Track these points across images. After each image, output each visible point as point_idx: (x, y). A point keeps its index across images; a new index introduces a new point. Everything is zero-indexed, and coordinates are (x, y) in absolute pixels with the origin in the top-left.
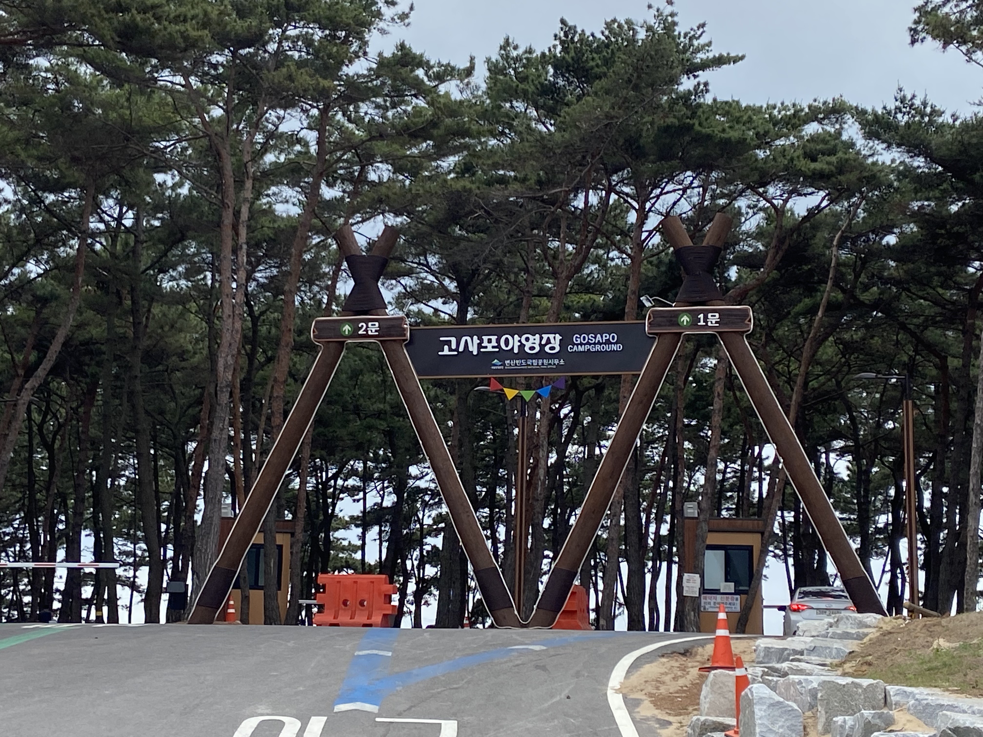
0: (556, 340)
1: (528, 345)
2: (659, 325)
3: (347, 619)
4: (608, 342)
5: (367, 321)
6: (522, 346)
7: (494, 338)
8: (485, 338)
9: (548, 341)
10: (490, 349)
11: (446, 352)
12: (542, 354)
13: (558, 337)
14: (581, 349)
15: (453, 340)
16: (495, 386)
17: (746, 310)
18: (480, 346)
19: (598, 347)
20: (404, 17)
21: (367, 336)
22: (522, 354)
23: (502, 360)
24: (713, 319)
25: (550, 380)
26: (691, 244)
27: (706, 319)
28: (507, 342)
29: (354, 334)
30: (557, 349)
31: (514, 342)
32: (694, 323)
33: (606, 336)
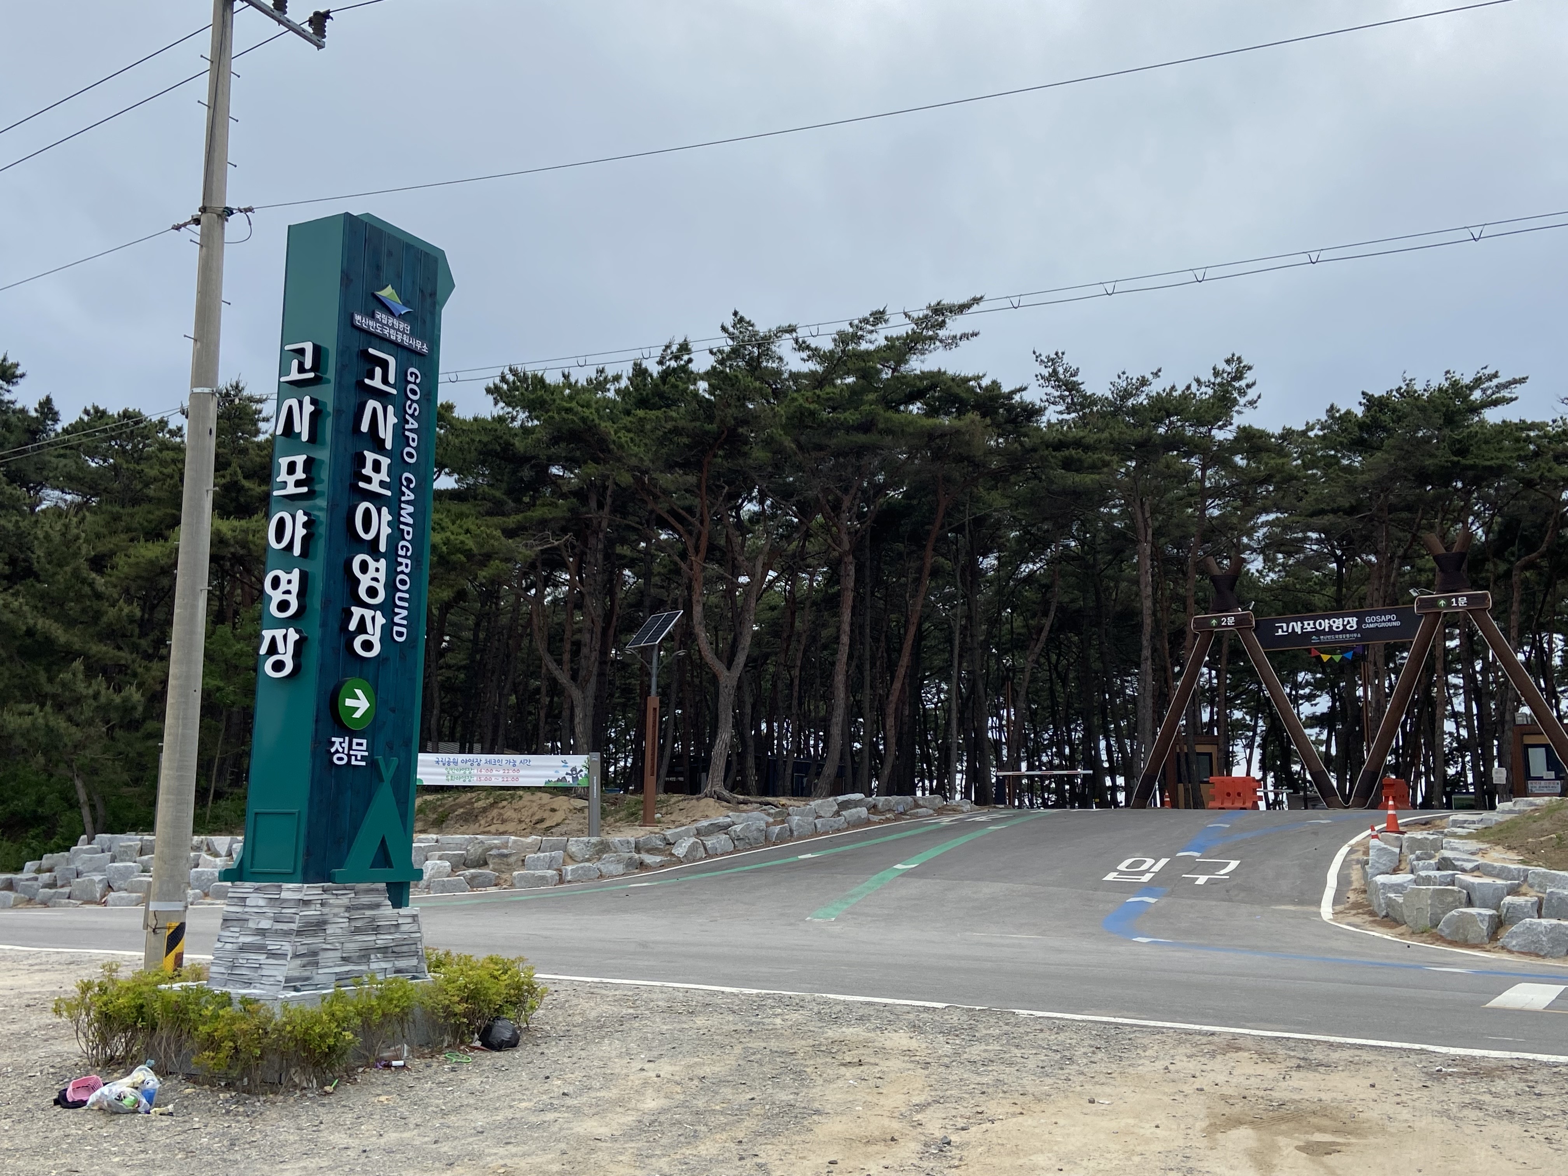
0: (1353, 621)
1: (1335, 626)
2: (1424, 608)
3: (1230, 805)
4: (1390, 620)
5: (1226, 617)
6: (1331, 627)
7: (1311, 622)
8: (1306, 623)
9: (1349, 622)
10: (1309, 630)
11: (1280, 633)
12: (1345, 631)
13: (1355, 619)
14: (1372, 626)
15: (1284, 625)
16: (1315, 653)
17: (1486, 595)
18: (1302, 628)
19: (1383, 625)
20: (1252, 403)
21: (1227, 626)
22: (1331, 631)
23: (1318, 636)
24: (1462, 601)
25: (1352, 648)
26: (1444, 551)
27: (1457, 602)
28: (1320, 624)
29: (1219, 625)
30: (1355, 627)
31: (1325, 624)
32: (1449, 605)
33: (1388, 617)
